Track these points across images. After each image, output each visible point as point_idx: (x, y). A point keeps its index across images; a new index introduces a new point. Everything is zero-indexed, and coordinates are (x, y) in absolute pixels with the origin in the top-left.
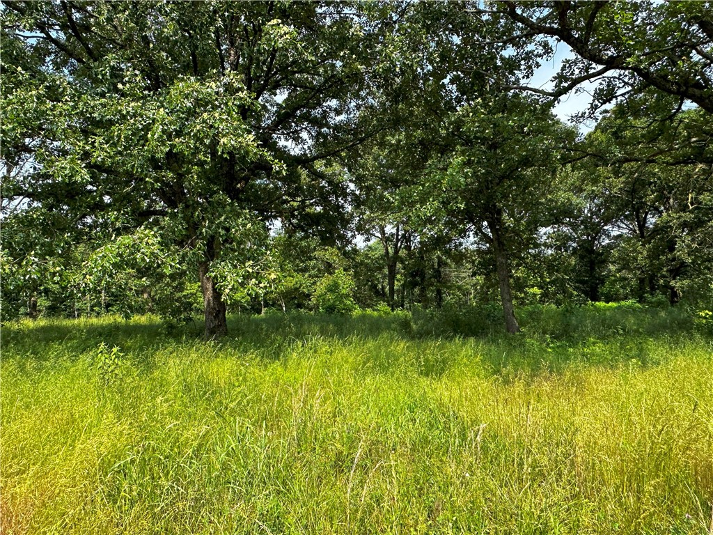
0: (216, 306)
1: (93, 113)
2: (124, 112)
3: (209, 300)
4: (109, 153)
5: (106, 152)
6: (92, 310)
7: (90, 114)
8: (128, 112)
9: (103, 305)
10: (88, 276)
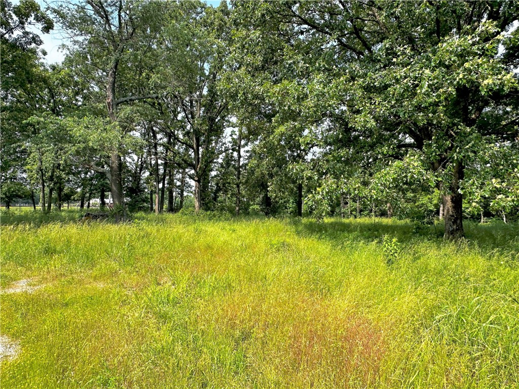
0: (454, 214)
1: (375, 83)
2: (399, 77)
3: (448, 209)
4: (387, 107)
5: (385, 106)
6: (351, 214)
7: (373, 84)
8: (401, 77)
9: (358, 210)
10: (373, 191)
